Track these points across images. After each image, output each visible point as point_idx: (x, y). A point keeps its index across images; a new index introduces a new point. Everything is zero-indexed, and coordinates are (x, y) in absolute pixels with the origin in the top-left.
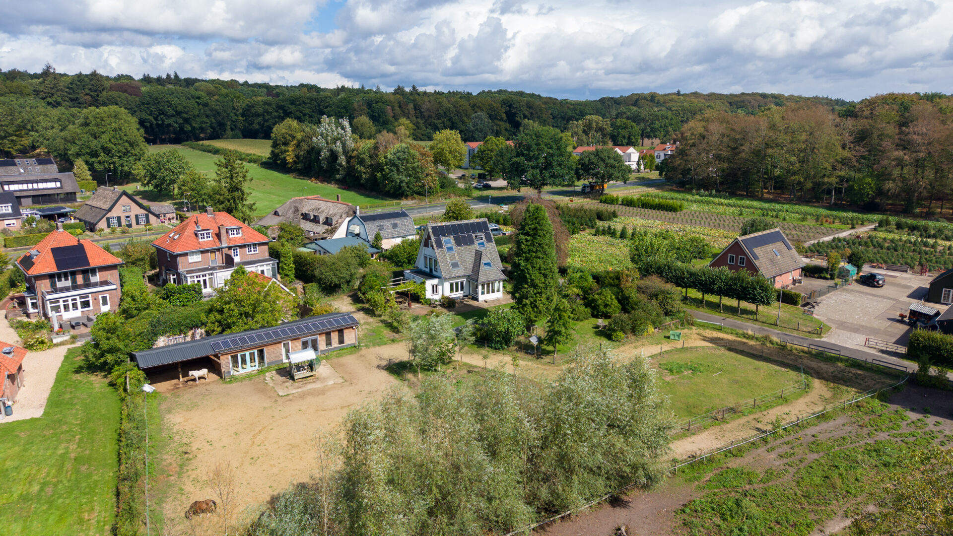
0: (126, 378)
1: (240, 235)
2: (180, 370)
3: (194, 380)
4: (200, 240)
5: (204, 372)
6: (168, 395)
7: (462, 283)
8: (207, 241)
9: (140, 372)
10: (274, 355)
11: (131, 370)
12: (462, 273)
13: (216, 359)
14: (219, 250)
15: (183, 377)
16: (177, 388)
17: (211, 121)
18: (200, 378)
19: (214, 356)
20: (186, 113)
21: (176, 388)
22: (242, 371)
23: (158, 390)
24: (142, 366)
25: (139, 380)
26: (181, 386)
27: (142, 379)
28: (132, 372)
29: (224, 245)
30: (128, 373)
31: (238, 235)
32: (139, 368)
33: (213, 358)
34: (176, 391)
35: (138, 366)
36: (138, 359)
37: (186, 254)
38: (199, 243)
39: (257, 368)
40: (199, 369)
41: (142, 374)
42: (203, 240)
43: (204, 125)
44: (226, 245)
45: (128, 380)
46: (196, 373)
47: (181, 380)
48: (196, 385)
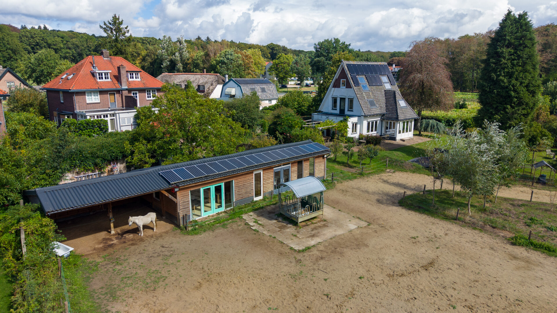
0: (18, 233)
1: (139, 80)
2: (111, 216)
3: (136, 230)
4: (99, 80)
5: (151, 217)
6: (99, 260)
7: (376, 122)
8: (106, 82)
9: (46, 220)
10: (243, 191)
11: (29, 217)
12: (378, 111)
13: (170, 196)
14: (119, 91)
15: (115, 227)
16: (111, 246)
17: (73, 52)
18: (145, 227)
19: (168, 191)
20: (54, 45)
21: (107, 246)
22: (204, 215)
23: (79, 252)
24: (49, 208)
25: (44, 235)
26: (115, 241)
27: (51, 234)
28: (31, 221)
29: (124, 87)
30: (22, 223)
31: (137, 80)
32: (43, 213)
33: (167, 194)
34: (110, 250)
35: (42, 210)
36: (42, 197)
37: (82, 93)
38: (97, 82)
39: (223, 209)
40: (144, 214)
41: (50, 225)
42: (101, 80)
43: (67, 55)
44: (126, 87)
45: (23, 236)
46: (140, 220)
47: (113, 232)
48: (142, 240)
